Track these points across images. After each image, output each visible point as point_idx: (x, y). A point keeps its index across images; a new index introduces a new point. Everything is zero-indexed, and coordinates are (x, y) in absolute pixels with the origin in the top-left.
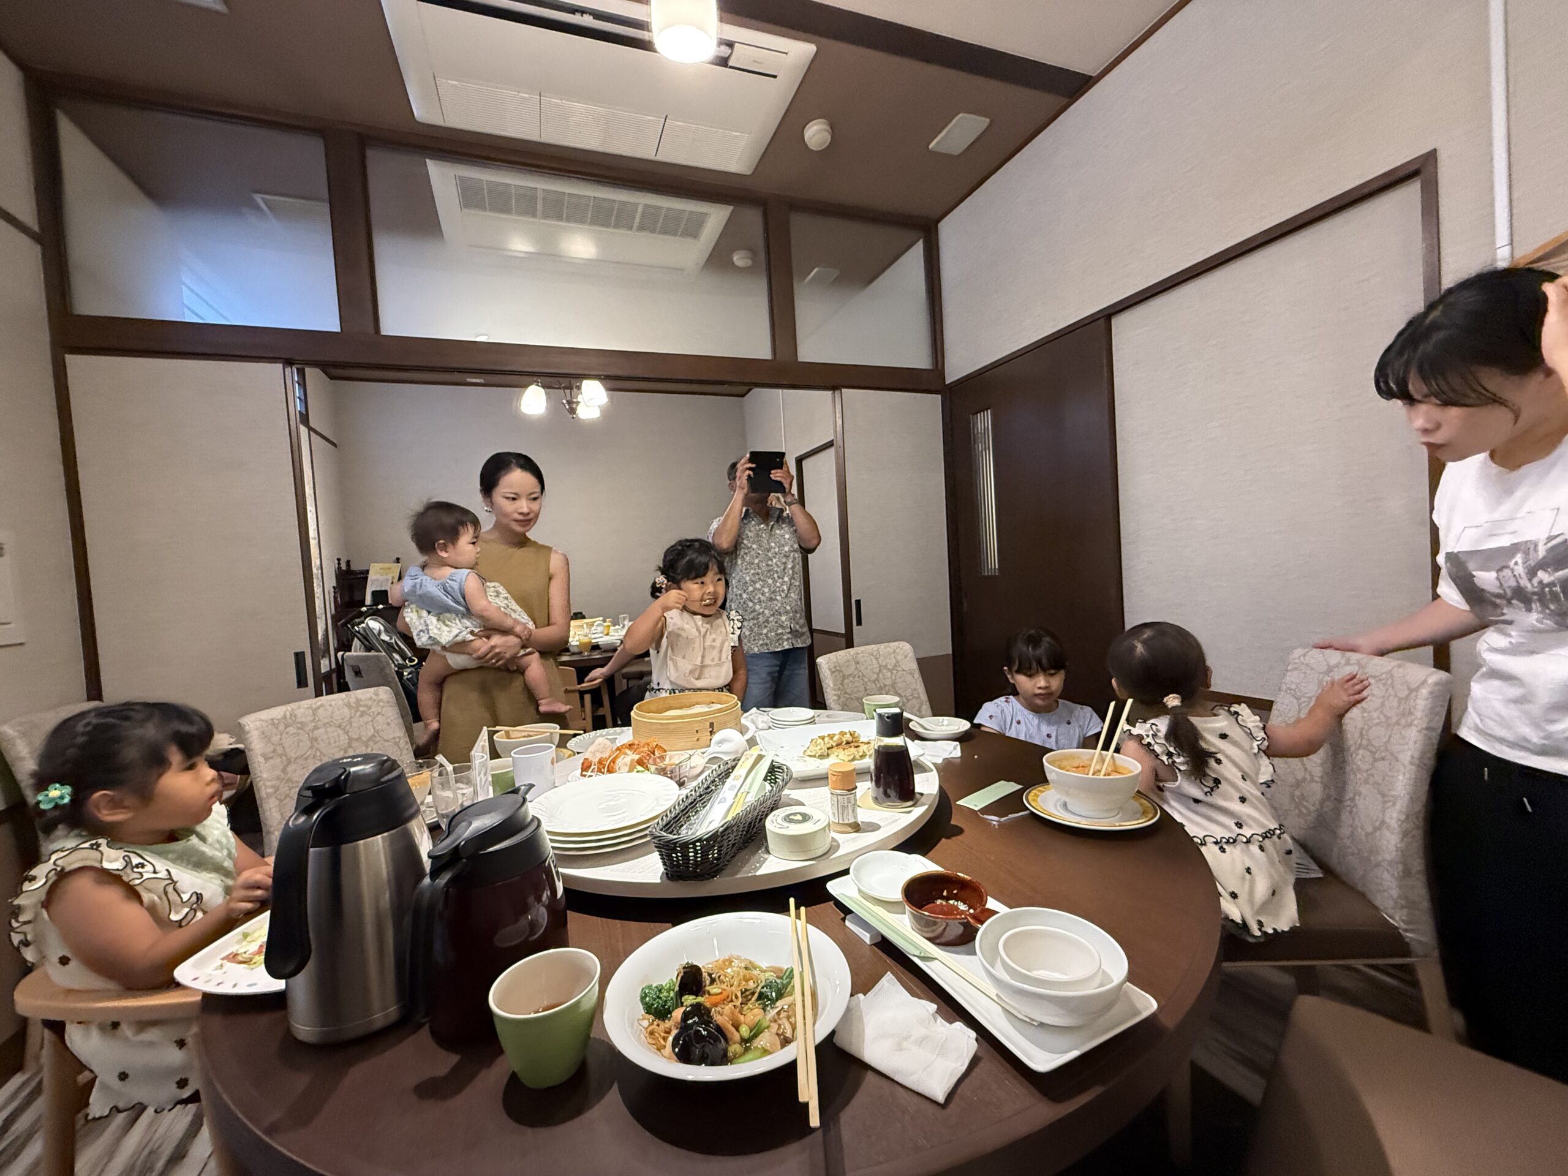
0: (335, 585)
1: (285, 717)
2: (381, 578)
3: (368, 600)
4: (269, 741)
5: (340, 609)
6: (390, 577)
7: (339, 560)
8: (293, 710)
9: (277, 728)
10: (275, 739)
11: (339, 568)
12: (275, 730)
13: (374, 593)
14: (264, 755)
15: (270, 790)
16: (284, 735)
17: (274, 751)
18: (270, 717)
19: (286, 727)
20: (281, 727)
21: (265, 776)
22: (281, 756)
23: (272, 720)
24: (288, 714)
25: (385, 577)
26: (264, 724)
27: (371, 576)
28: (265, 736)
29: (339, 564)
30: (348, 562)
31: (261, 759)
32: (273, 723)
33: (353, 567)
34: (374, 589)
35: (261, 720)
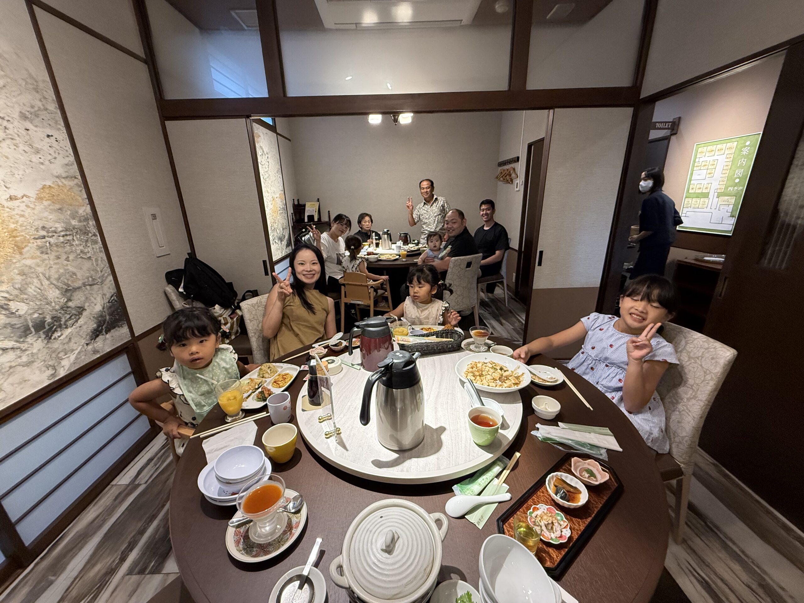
0: (292, 212)
1: (257, 303)
2: (311, 209)
3: (306, 220)
4: (251, 313)
5: (295, 224)
6: (314, 209)
7: (294, 200)
8: (261, 299)
9: (254, 308)
10: (254, 313)
11: (294, 204)
12: (253, 309)
13: (308, 216)
14: (249, 319)
15: (253, 334)
16: (257, 311)
17: (254, 318)
18: (251, 303)
19: (258, 307)
20: (256, 307)
21: (250, 328)
22: (256, 320)
23: (252, 304)
24: (259, 301)
25: (312, 209)
26: (249, 306)
27: (307, 208)
28: (250, 312)
29: (294, 202)
30: (298, 200)
31: (249, 321)
32: (253, 306)
33: (300, 203)
34: (308, 214)
35: (248, 304)
